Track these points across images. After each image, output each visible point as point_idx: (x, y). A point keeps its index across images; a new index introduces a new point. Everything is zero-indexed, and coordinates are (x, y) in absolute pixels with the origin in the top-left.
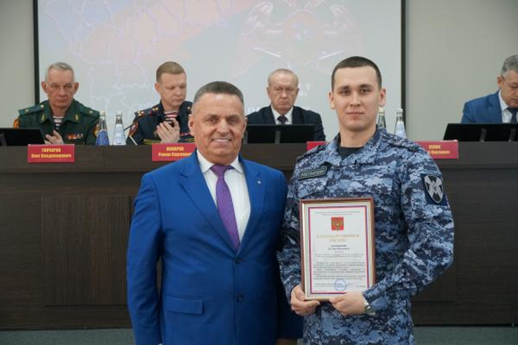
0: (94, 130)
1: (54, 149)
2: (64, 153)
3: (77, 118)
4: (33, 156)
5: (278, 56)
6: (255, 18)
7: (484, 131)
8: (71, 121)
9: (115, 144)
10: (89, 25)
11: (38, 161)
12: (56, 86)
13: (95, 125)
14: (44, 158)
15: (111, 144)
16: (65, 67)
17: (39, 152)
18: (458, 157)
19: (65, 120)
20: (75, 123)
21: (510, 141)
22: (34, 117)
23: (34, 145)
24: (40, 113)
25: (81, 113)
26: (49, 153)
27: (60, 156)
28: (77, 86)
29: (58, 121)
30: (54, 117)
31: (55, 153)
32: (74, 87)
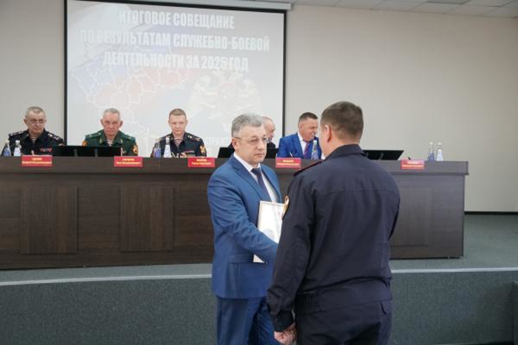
4: (117, 163)
8: (118, 143)
11: (121, 166)
12: (108, 122)
14: (124, 165)
16: (114, 111)
19: (114, 143)
20: (121, 144)
22: (95, 140)
23: (118, 157)
24: (99, 137)
25: (124, 139)
26: (128, 161)
27: (134, 163)
28: (121, 123)
29: (110, 142)
30: (108, 140)
31: (131, 161)
32: (119, 123)
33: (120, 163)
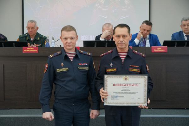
0: (45, 43)
1: (31, 49)
2: (35, 50)
3: (39, 39)
4: (24, 51)
5: (106, 18)
6: (98, 4)
7: (176, 43)
8: (36, 40)
9: (52, 47)
10: (41, 7)
11: (26, 52)
13: (45, 41)
14: (28, 51)
15: (50, 47)
17: (26, 49)
18: (167, 52)
19: (35, 39)
20: (38, 40)
21: (185, 46)
22: (24, 38)
23: (25, 47)
24: (26, 37)
25: (40, 37)
26: (30, 50)
27: (33, 51)
29: (32, 40)
30: (31, 38)
31: (32, 50)
32: (36, 28)
33: (26, 51)
